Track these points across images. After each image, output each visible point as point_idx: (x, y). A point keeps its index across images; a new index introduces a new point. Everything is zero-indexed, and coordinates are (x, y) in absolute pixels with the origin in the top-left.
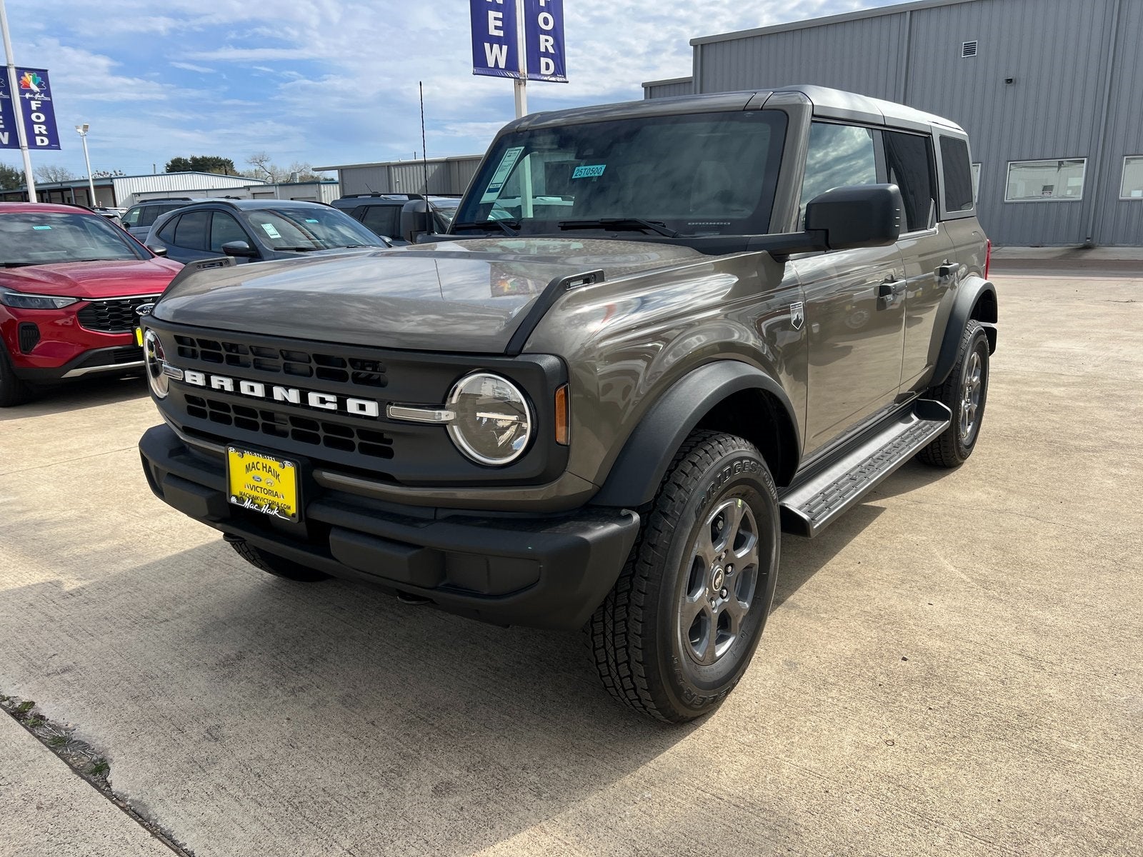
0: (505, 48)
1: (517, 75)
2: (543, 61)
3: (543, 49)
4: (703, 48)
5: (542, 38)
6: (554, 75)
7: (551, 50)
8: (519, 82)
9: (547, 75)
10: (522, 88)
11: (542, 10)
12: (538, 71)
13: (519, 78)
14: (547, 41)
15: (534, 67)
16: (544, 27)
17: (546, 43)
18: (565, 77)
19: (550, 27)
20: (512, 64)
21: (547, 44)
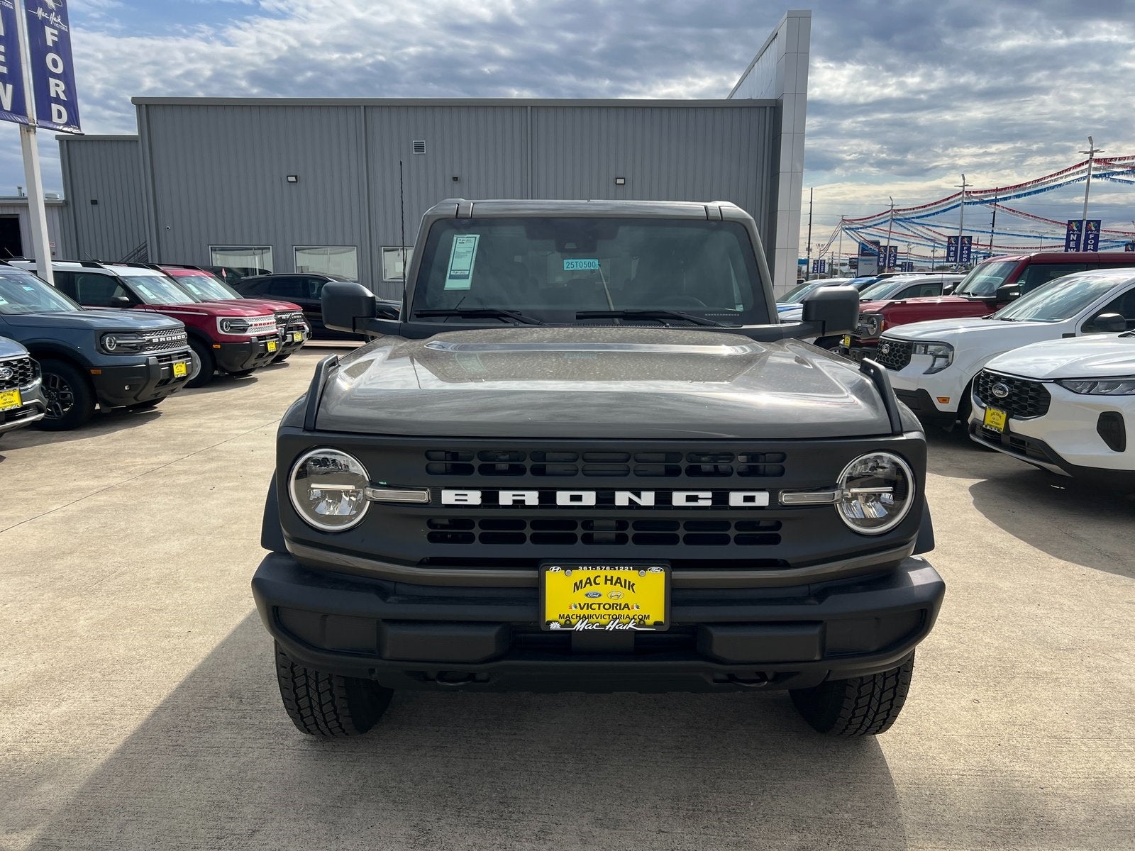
0: (9, 87)
1: (25, 121)
2: (55, 107)
3: (53, 94)
4: (147, 108)
5: (52, 81)
6: (67, 124)
7: (63, 97)
8: (27, 128)
9: (60, 125)
10: (32, 136)
11: (49, 50)
12: (49, 118)
13: (28, 124)
14: (57, 85)
15: (44, 114)
16: (53, 69)
17: (56, 88)
18: (79, 128)
19: (60, 70)
20: (19, 107)
21: (58, 89)
